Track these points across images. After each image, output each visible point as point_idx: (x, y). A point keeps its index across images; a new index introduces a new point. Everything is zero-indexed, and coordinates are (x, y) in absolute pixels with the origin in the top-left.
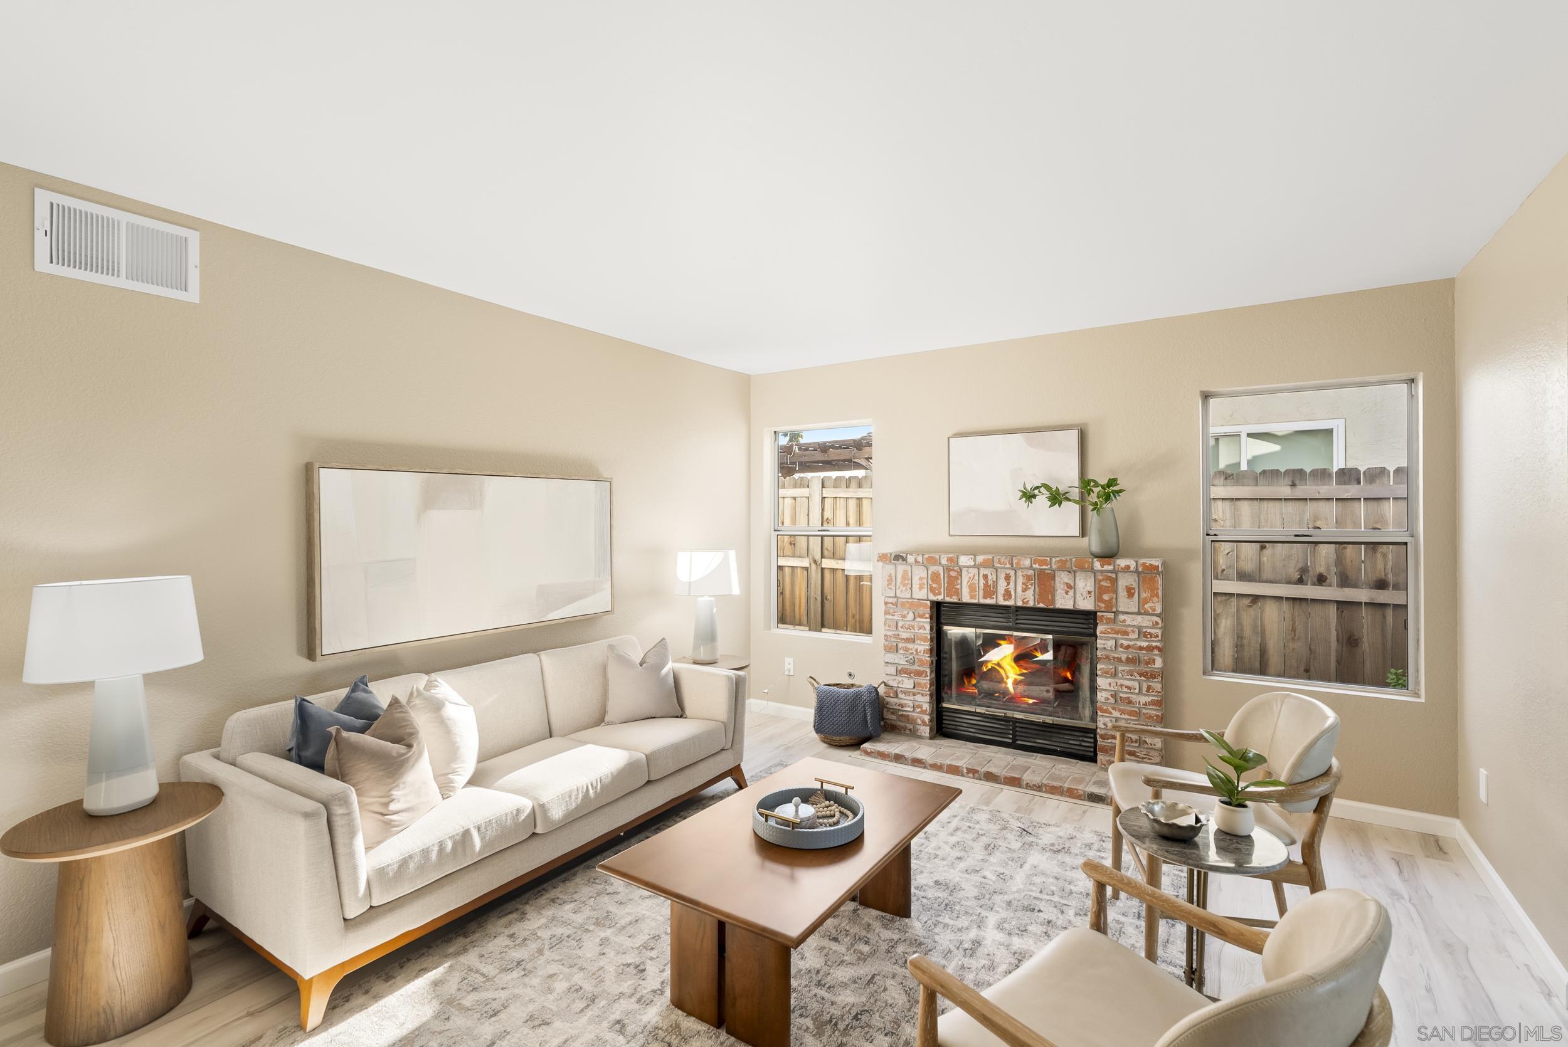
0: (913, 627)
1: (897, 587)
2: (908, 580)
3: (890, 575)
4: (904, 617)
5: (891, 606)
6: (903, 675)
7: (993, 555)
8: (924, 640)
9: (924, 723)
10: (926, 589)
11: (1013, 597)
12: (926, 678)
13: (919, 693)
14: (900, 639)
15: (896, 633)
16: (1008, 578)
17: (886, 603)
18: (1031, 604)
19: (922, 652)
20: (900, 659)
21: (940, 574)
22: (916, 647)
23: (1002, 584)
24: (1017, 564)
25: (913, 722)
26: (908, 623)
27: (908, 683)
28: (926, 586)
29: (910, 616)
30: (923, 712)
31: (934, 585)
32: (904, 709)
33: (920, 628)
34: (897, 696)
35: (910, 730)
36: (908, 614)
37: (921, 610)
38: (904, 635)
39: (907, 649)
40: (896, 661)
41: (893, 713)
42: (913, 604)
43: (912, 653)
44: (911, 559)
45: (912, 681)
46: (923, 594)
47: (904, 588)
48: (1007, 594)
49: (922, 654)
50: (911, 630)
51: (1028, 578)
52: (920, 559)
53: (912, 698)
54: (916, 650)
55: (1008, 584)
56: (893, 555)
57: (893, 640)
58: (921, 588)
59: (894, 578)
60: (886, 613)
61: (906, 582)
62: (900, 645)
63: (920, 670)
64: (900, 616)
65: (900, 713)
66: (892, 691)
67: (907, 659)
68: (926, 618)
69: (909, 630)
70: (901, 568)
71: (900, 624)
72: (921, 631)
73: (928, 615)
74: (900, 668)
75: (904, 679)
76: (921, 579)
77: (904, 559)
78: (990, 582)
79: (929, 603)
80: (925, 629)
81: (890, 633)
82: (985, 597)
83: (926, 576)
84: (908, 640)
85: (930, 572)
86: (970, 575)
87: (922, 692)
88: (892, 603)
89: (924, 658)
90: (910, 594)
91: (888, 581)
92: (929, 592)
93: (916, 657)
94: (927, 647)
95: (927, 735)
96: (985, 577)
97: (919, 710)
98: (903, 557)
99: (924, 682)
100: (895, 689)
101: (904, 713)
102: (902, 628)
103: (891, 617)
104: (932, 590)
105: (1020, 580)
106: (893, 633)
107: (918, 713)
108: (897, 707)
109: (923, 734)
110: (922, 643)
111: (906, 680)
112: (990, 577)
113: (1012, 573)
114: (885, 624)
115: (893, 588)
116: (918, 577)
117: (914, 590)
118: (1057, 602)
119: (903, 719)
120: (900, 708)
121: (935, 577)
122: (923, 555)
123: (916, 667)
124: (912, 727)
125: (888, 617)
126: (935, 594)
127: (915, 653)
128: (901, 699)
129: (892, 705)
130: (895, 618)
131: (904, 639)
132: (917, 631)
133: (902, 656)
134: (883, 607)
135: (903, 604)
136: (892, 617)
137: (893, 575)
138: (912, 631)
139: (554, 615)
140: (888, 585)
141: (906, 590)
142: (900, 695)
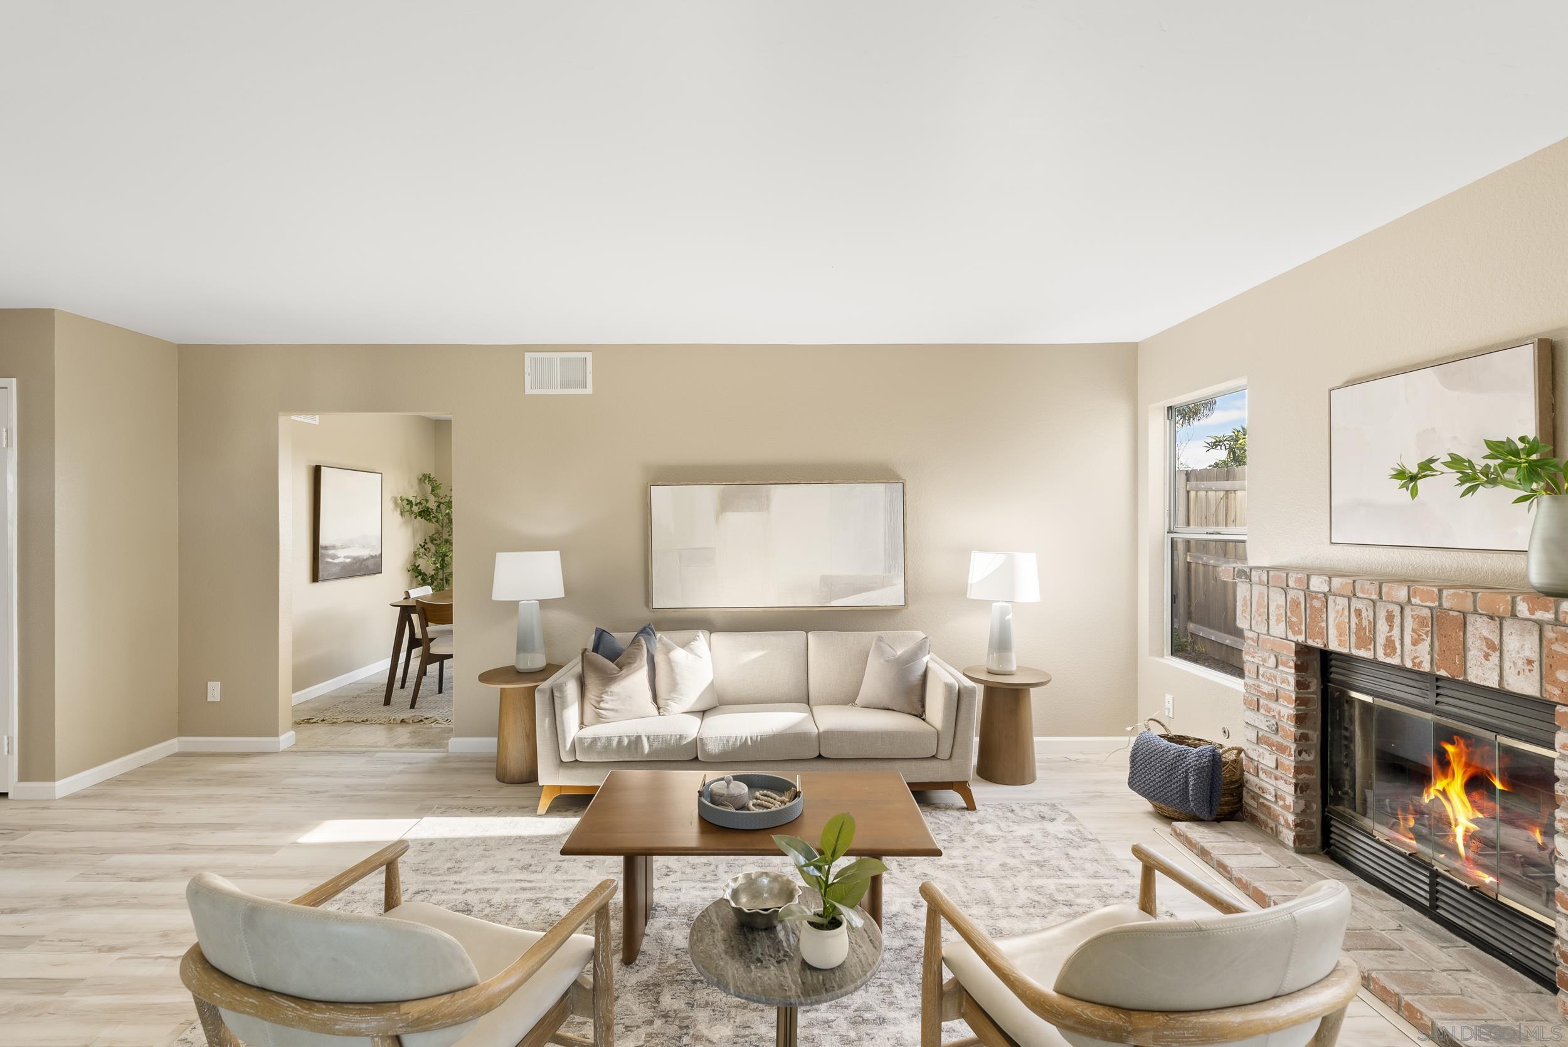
0: (1277, 678)
1: (1251, 616)
2: (1263, 607)
3: (1245, 598)
4: (1266, 661)
5: (1251, 641)
6: (1264, 746)
7: (1354, 578)
8: (1289, 699)
9: (1288, 826)
10: (1284, 624)
11: (1399, 651)
12: (1290, 758)
13: (1282, 778)
14: (1260, 692)
15: (1257, 683)
16: (1390, 618)
17: (1246, 638)
18: (1426, 667)
19: (1286, 717)
20: (1262, 723)
21: (1299, 603)
22: (1279, 708)
23: (1382, 626)
24: (1388, 593)
25: (1275, 818)
26: (1270, 671)
27: (1269, 760)
28: (1284, 620)
29: (1273, 661)
31: (1293, 619)
32: (1266, 796)
33: (1283, 682)
34: (1257, 773)
35: (1272, 829)
36: (1269, 657)
37: (1285, 655)
38: (1266, 689)
39: (1269, 710)
40: (1257, 724)
41: (1253, 798)
42: (1273, 644)
43: (1275, 717)
45: (1274, 757)
46: (1282, 631)
47: (1261, 619)
48: (1389, 645)
49: (1285, 720)
50: (1272, 681)
51: (1421, 621)
53: (1273, 782)
54: (1279, 713)
55: (1391, 627)
58: (1280, 622)
59: (1249, 603)
60: (1246, 652)
62: (1262, 701)
63: (1282, 745)
64: (1260, 659)
65: (1261, 800)
67: (1268, 723)
68: (1290, 667)
69: (1270, 682)
70: (1257, 588)
72: (1283, 686)
73: (1292, 664)
74: (1261, 734)
75: (1265, 751)
76: (1277, 607)
77: (1249, 576)
78: (1365, 623)
79: (1291, 645)
80: (1289, 684)
81: (1249, 682)
82: (1358, 647)
83: (1283, 604)
84: (1270, 696)
85: (1289, 598)
86: (1338, 607)
87: (1285, 777)
89: (1287, 727)
90: (1266, 628)
91: (1243, 606)
92: (1287, 628)
93: (1280, 724)
94: (1292, 712)
95: (1292, 844)
96: (1359, 613)
97: (1282, 803)
98: (1245, 572)
99: (1288, 763)
100: (1256, 764)
101: (1266, 802)
102: (1263, 676)
104: (1290, 626)
105: (1409, 624)
107: (1281, 807)
108: (1258, 791)
109: (1287, 842)
110: (1286, 704)
111: (1267, 754)
112: (1364, 614)
113: (1396, 610)
114: (1246, 668)
115: (1249, 617)
116: (1275, 604)
117: (1270, 623)
118: (1469, 671)
119: (1264, 811)
120: (1261, 793)
121: (1294, 607)
122: (1268, 572)
123: (1279, 738)
124: (1274, 825)
125: (1247, 658)
126: (1295, 633)
127: (1277, 717)
128: (1262, 780)
129: (1252, 786)
130: (1255, 660)
131: (1266, 694)
132: (1279, 685)
133: (1262, 718)
137: (1248, 598)
138: (1275, 684)
139: (835, 603)
140: (1243, 613)
142: (1261, 775)
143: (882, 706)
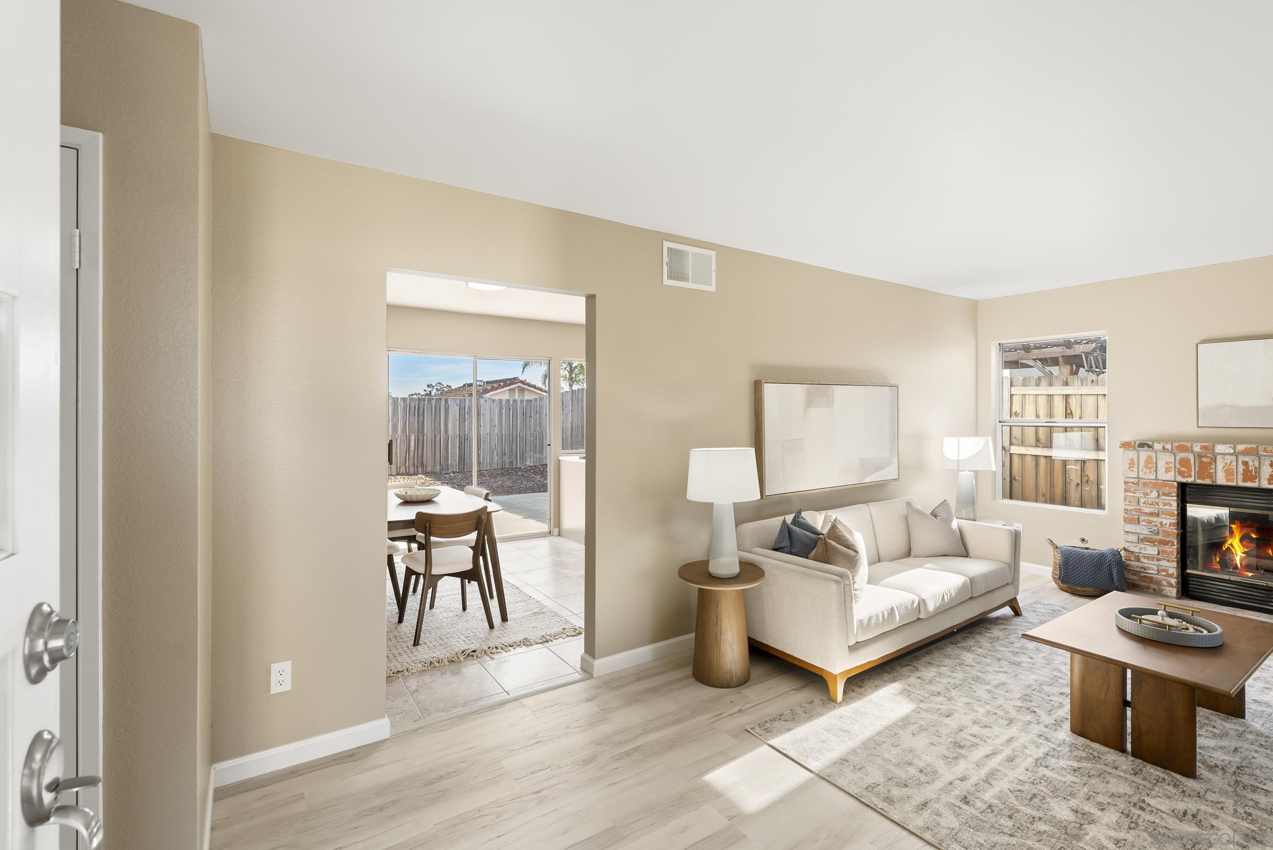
0: (1158, 504)
1: (1140, 470)
2: (1153, 464)
3: (1132, 460)
4: (1147, 494)
5: (1132, 485)
6: (1146, 543)
7: (1258, 445)
8: (1171, 514)
9: (1170, 585)
10: (1173, 472)
12: (1173, 547)
13: (1164, 559)
14: (1142, 513)
15: (1138, 508)
17: (1126, 483)
19: (1168, 524)
20: (1144, 530)
21: (1190, 460)
22: (1160, 520)
25: (1159, 583)
26: (1152, 500)
27: (1152, 550)
28: (1173, 470)
29: (1154, 494)
30: (1171, 576)
31: (1183, 469)
32: (1148, 571)
33: (1165, 505)
34: (1138, 559)
35: (1154, 589)
36: (1151, 492)
37: (1167, 490)
38: (1147, 510)
39: (1150, 522)
40: (1138, 531)
41: (1134, 574)
42: (1158, 485)
43: (1156, 525)
44: (1157, 446)
45: (1156, 548)
46: (1171, 476)
47: (1148, 471)
49: (1167, 526)
50: (1154, 505)
52: (1169, 446)
53: (1156, 563)
54: (1161, 523)
56: (1138, 443)
57: (1135, 513)
58: (1167, 470)
59: (1136, 462)
60: (1126, 491)
61: (1151, 465)
62: (1142, 518)
63: (1165, 540)
64: (1143, 494)
65: (1142, 575)
66: (1132, 555)
67: (1150, 530)
68: (1172, 496)
69: (1152, 506)
70: (1144, 454)
71: (1142, 500)
72: (1165, 507)
73: (1174, 494)
74: (1142, 537)
75: (1146, 546)
76: (1167, 463)
77: (1149, 446)
78: (1252, 468)
79: (1176, 484)
80: (1171, 506)
81: (1129, 508)
83: (1173, 461)
84: (1151, 514)
85: (1178, 458)
86: (1226, 461)
87: (1167, 558)
88: (1133, 483)
89: (1169, 530)
90: (1155, 475)
91: (1129, 464)
92: (1177, 474)
93: (1160, 529)
94: (1174, 521)
95: (1174, 595)
96: (1246, 463)
97: (1165, 573)
98: (1149, 445)
99: (1171, 550)
100: (1137, 554)
101: (1147, 575)
102: (1144, 503)
103: (1131, 494)
104: (1181, 473)
106: (1134, 507)
107: (1163, 576)
108: (1139, 570)
109: (1169, 594)
110: (1168, 517)
111: (1149, 548)
112: (1251, 464)
114: (1125, 500)
115: (1136, 470)
116: (1164, 462)
117: (1159, 473)
119: (1146, 580)
120: (1142, 570)
121: (1185, 462)
122: (1172, 444)
123: (1160, 537)
124: (1155, 587)
125: (1128, 494)
126: (1184, 477)
127: (1159, 525)
128: (1142, 562)
129: (1133, 567)
130: (1137, 495)
131: (1147, 513)
132: (1161, 507)
133: (1144, 527)
134: (1123, 486)
135: (1145, 484)
136: (1134, 495)
137: (1135, 459)
138: (1157, 507)
139: (868, 480)
140: (1129, 468)
141: (1150, 472)
142: (1142, 560)
143: (942, 554)
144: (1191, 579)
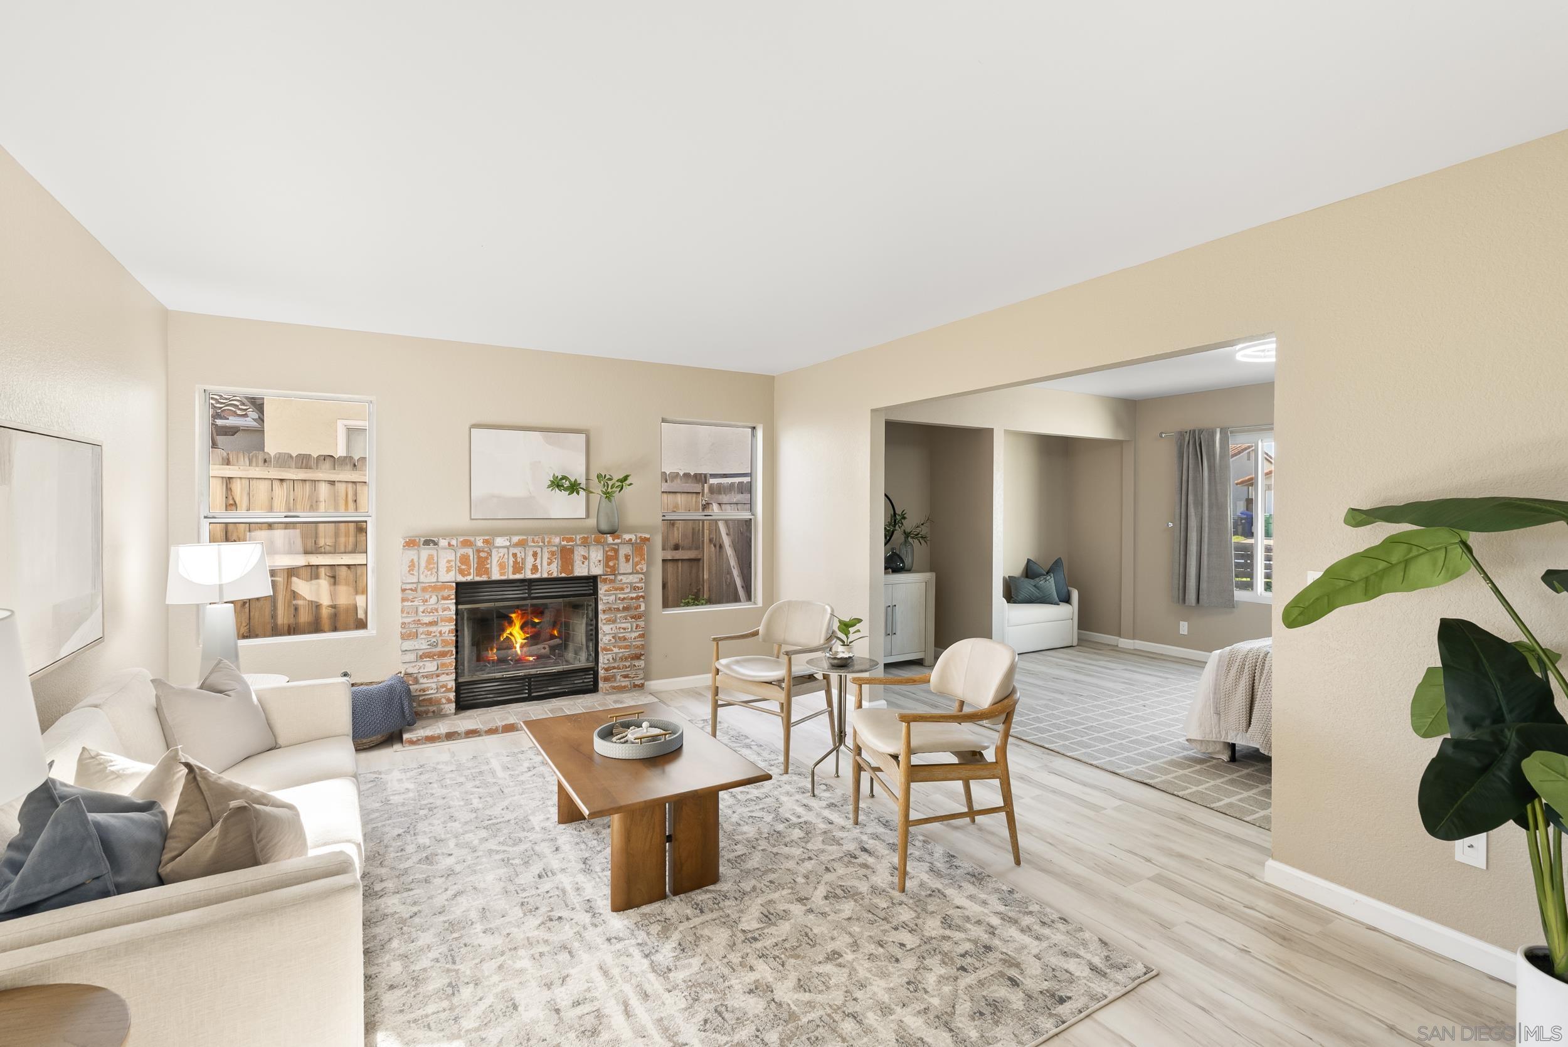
0: (437, 610)
1: (421, 572)
2: (434, 564)
3: (412, 561)
4: (426, 601)
5: (410, 591)
6: (424, 660)
8: (449, 620)
9: (449, 701)
10: (454, 572)
11: (540, 571)
13: (443, 674)
14: (421, 624)
15: (417, 618)
16: (535, 555)
17: (403, 590)
18: (555, 575)
19: (446, 632)
20: (422, 645)
21: (469, 556)
22: (440, 629)
23: (530, 561)
24: (549, 542)
25: (438, 702)
26: (430, 607)
27: (430, 666)
28: (454, 569)
29: (434, 600)
30: (448, 690)
31: (463, 567)
32: (427, 693)
33: (444, 610)
34: (416, 681)
35: (434, 712)
36: (431, 597)
37: (446, 593)
38: (426, 620)
39: (429, 633)
40: (417, 647)
42: (436, 588)
43: (434, 636)
44: (443, 543)
45: (435, 663)
46: (453, 577)
47: (429, 573)
48: (535, 569)
49: (446, 635)
50: (434, 613)
51: (553, 553)
52: (454, 542)
53: (435, 680)
54: (440, 632)
55: (536, 560)
56: (423, 540)
57: (413, 626)
58: (448, 570)
59: (417, 564)
60: (403, 600)
61: (432, 566)
62: (421, 630)
63: (444, 651)
64: (421, 601)
65: (421, 699)
66: (410, 678)
67: (429, 643)
68: (451, 599)
69: (431, 614)
70: (425, 552)
71: (421, 609)
72: (445, 613)
73: (452, 597)
74: (420, 653)
75: (425, 663)
76: (449, 562)
77: (436, 544)
78: (519, 560)
79: (454, 584)
80: (449, 611)
81: (407, 620)
82: (514, 573)
83: (454, 559)
84: (431, 624)
85: (458, 555)
86: (500, 555)
87: (447, 671)
88: (411, 590)
89: (448, 638)
90: (435, 577)
91: (409, 567)
92: (458, 573)
93: (439, 639)
94: (451, 627)
95: (453, 711)
96: (515, 555)
97: (444, 689)
98: (434, 541)
99: (450, 661)
100: (415, 675)
101: (426, 697)
102: (423, 612)
103: (410, 604)
104: (461, 572)
105: (546, 556)
106: (413, 619)
107: (443, 693)
108: (418, 693)
109: (448, 712)
110: (447, 624)
111: (428, 664)
112: (519, 555)
113: (539, 551)
114: (402, 612)
115: (416, 573)
116: (445, 560)
117: (440, 574)
118: (574, 571)
119: (422, 704)
120: (422, 693)
121: (464, 559)
122: (457, 538)
123: (439, 649)
124: (435, 708)
125: (406, 604)
126: (464, 575)
127: (438, 635)
128: (421, 684)
129: (413, 692)
130: (416, 603)
131: (426, 623)
132: (441, 613)
133: (423, 641)
134: (399, 595)
135: (424, 589)
136: (412, 603)
137: (416, 560)
138: (436, 614)
139: (65, 650)
140: (409, 571)
141: (431, 574)
142: (421, 681)
144: (462, 688)
